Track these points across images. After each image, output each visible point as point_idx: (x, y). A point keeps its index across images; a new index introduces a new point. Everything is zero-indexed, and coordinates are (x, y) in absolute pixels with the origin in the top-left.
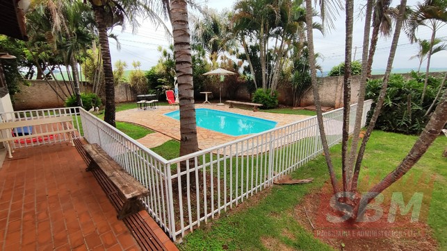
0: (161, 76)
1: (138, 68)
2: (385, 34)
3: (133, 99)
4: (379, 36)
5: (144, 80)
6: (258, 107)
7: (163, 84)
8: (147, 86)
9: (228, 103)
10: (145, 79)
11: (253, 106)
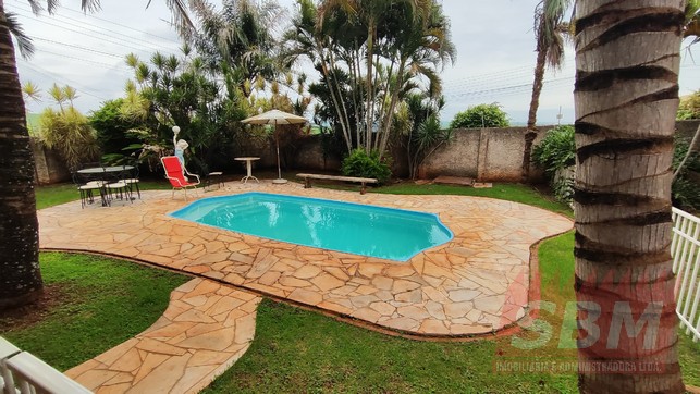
0: (137, 123)
1: (66, 104)
2: (554, 64)
3: (55, 177)
4: (546, 67)
5: (85, 133)
6: (368, 184)
7: (143, 141)
8: (96, 147)
9: (302, 179)
10: (88, 130)
11: (359, 183)
